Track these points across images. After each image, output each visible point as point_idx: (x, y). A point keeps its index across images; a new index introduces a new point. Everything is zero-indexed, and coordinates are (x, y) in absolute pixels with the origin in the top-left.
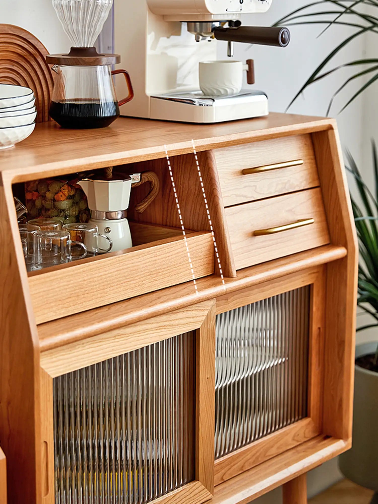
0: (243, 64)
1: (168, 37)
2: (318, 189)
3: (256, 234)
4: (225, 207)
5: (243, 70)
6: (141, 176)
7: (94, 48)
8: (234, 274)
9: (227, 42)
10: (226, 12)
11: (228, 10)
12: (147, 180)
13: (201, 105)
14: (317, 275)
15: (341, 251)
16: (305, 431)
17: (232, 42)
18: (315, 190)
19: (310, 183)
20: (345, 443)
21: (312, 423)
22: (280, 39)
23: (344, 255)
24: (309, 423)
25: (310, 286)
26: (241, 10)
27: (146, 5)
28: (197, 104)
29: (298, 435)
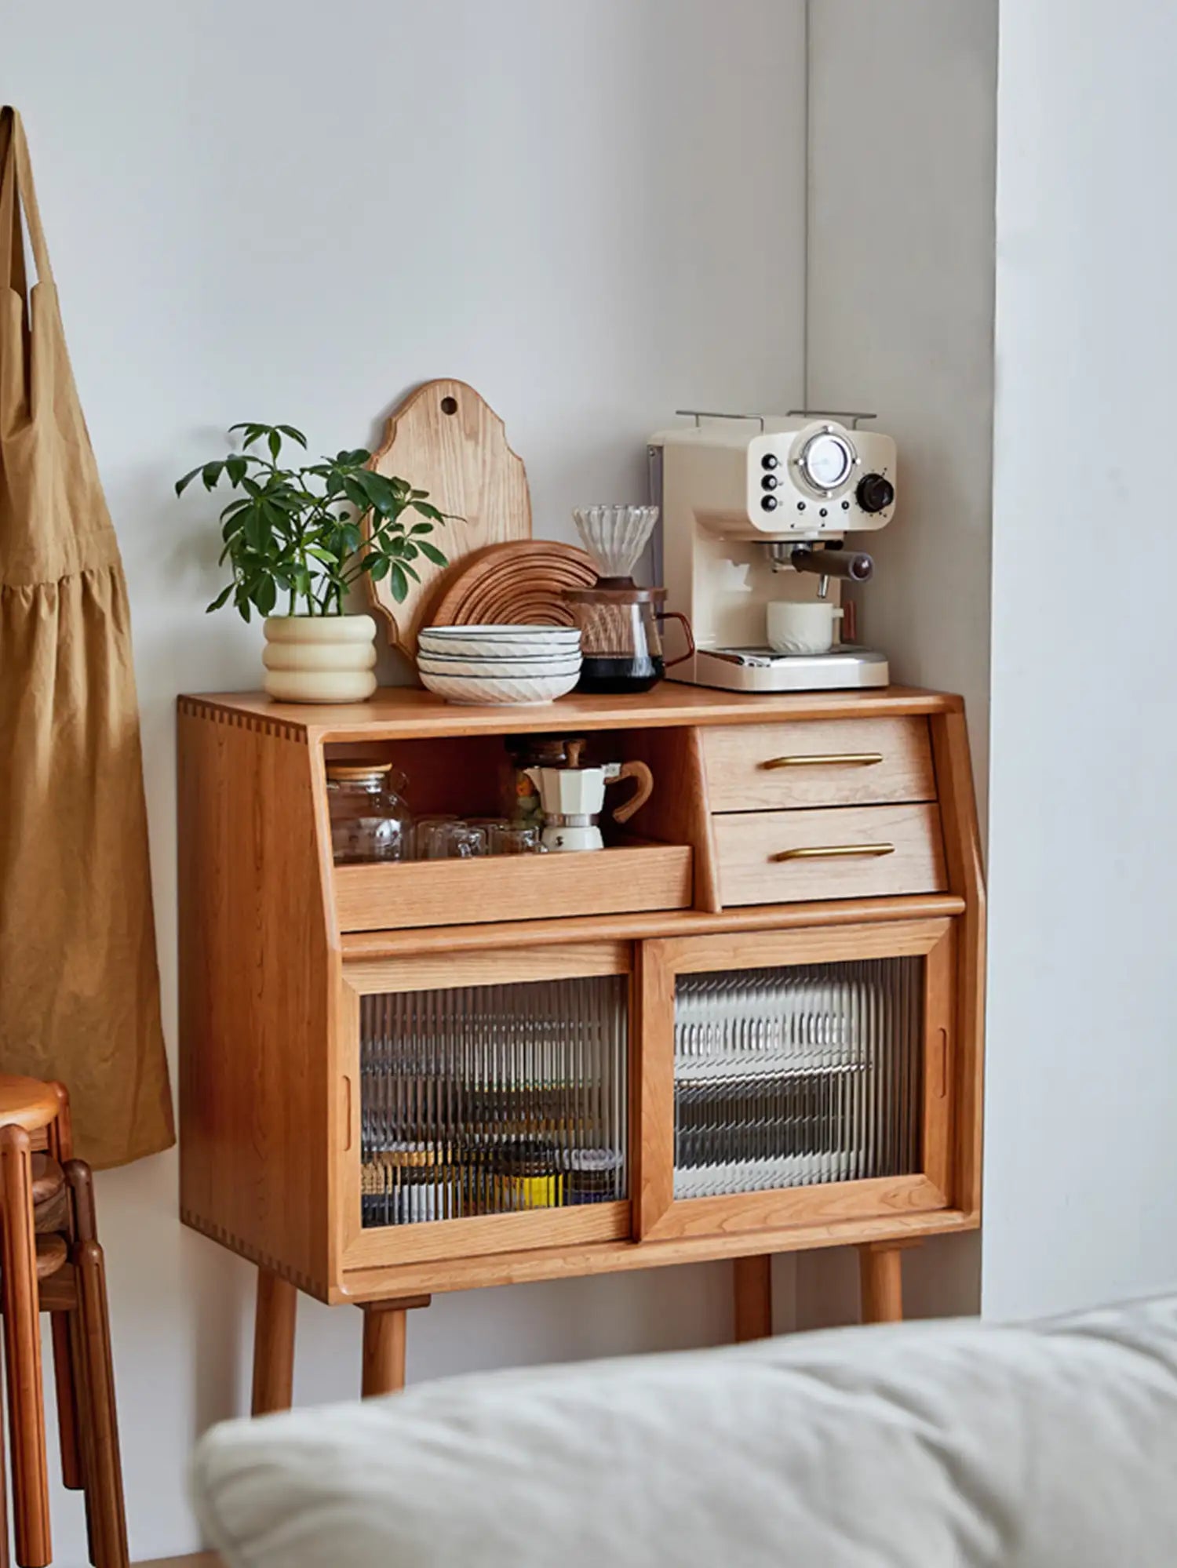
0: (835, 607)
1: (736, 564)
2: (935, 805)
3: (779, 858)
4: (714, 813)
5: (834, 620)
6: (621, 768)
7: (630, 579)
8: (718, 909)
9: (818, 576)
10: (791, 530)
11: (796, 526)
12: (628, 774)
13: (751, 665)
14: (934, 942)
15: (956, 904)
16: (910, 1193)
17: (826, 578)
18: (924, 807)
19: (912, 794)
20: (964, 1217)
21: (929, 1183)
22: (851, 569)
23: (962, 910)
24: (923, 1182)
25: (922, 959)
26: (823, 525)
27: (692, 517)
28: (746, 664)
29: (894, 1196)
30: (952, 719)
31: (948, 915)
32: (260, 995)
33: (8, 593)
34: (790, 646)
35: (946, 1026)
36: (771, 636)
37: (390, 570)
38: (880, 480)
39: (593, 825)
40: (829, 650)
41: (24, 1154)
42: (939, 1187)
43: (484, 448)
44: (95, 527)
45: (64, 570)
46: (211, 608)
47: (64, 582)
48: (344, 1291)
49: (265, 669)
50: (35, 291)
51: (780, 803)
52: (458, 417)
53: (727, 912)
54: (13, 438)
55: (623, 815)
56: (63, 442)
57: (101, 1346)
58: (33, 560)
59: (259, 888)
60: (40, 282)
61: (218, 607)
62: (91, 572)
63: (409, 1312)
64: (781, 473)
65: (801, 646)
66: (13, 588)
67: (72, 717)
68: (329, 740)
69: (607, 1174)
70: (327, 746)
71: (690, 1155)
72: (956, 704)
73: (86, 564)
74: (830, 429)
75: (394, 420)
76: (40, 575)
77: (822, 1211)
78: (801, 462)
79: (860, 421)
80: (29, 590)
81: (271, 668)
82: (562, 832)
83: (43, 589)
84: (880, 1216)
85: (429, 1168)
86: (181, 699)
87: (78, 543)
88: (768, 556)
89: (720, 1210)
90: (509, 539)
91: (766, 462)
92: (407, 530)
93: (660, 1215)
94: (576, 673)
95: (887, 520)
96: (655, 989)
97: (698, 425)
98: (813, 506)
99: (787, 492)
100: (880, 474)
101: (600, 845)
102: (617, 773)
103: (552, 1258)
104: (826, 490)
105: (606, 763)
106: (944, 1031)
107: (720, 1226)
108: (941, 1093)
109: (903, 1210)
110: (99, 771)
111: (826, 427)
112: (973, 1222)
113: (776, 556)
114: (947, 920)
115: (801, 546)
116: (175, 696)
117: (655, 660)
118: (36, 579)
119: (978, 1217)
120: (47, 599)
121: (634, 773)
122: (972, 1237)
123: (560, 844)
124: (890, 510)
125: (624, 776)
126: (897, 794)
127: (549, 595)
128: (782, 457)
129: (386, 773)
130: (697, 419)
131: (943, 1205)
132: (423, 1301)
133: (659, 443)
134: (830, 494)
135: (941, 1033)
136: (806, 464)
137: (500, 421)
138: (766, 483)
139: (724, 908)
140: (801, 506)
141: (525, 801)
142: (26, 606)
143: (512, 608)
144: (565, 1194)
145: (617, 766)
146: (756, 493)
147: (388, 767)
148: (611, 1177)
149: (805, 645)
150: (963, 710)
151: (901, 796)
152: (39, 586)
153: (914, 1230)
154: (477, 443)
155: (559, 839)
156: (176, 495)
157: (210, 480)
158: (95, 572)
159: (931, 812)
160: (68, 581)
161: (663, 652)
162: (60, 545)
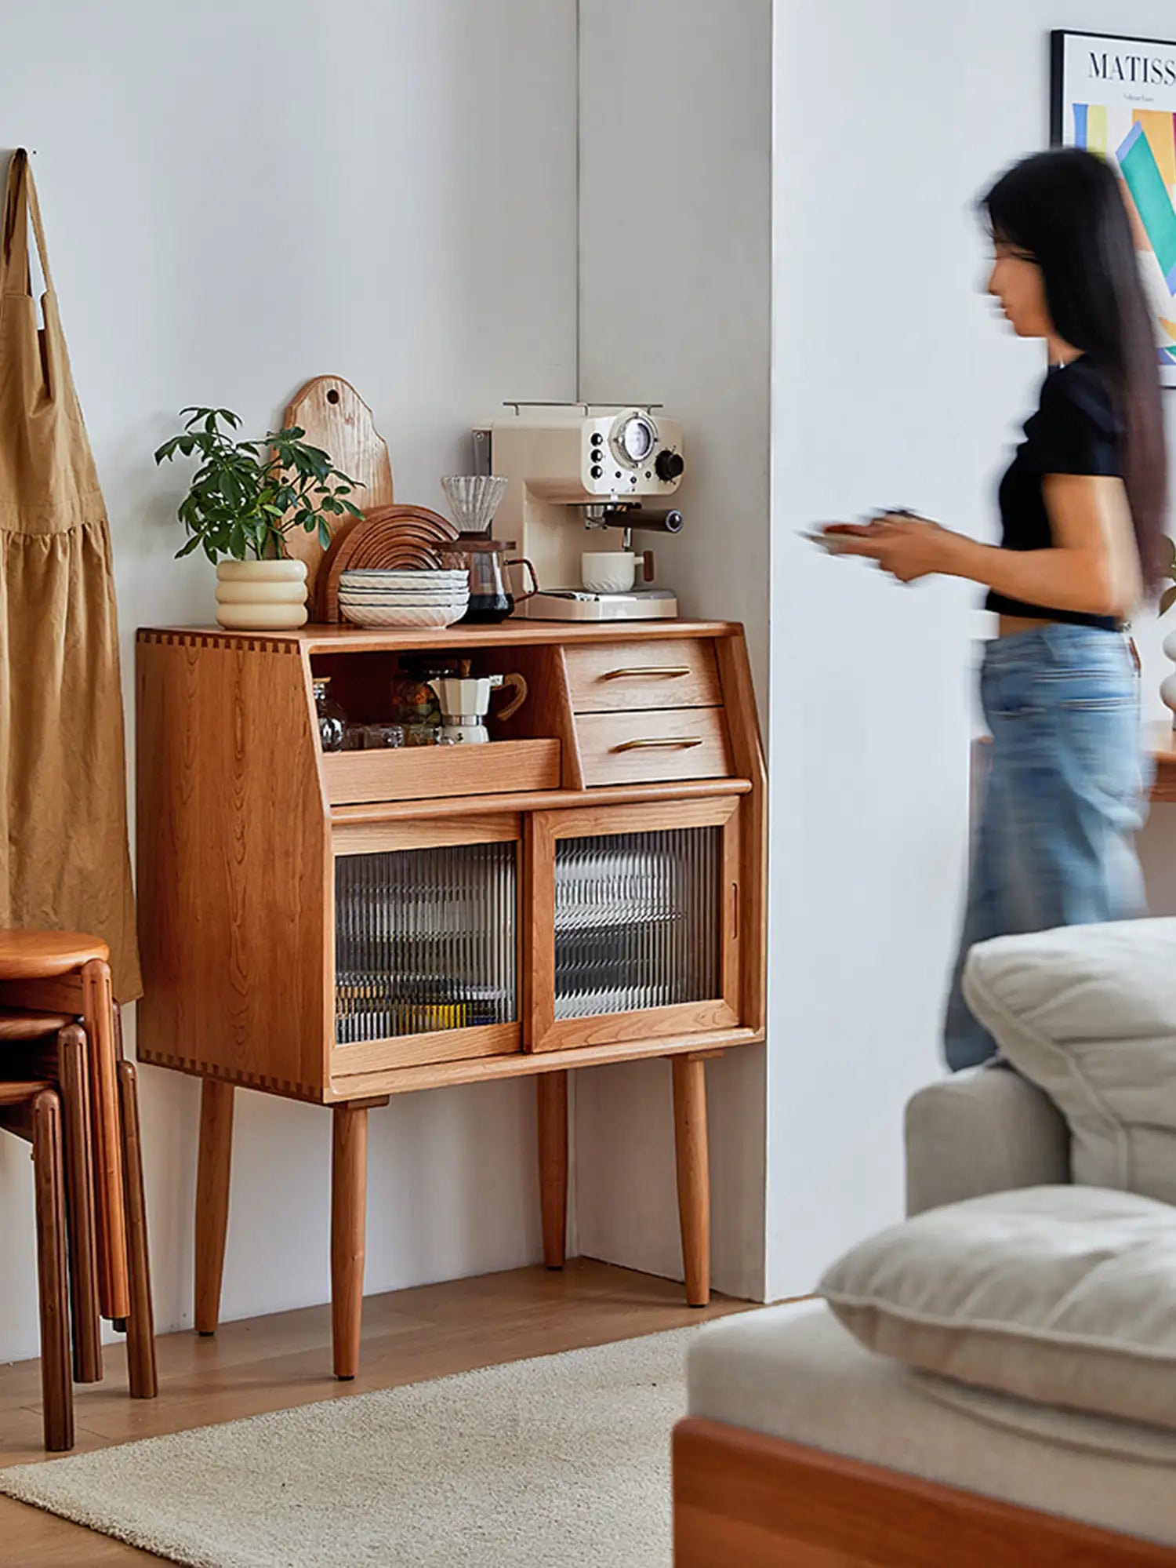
0: (636, 556)
2: (720, 708)
3: (619, 749)
4: (577, 713)
5: (636, 565)
6: (504, 679)
8: (584, 787)
9: (623, 529)
10: (606, 494)
11: (609, 491)
12: (509, 683)
13: (582, 599)
14: (729, 815)
15: (744, 785)
16: (715, 1014)
17: (629, 530)
18: (715, 709)
19: (708, 700)
20: (754, 1032)
21: (727, 1006)
22: (668, 524)
23: (749, 790)
24: (722, 1006)
25: (719, 829)
26: (633, 490)
27: (524, 486)
28: (578, 599)
29: (703, 1017)
30: (735, 640)
31: (737, 794)
33: (28, 540)
34: (605, 587)
35: (736, 882)
36: (585, 579)
37: (317, 527)
38: (671, 456)
40: (632, 588)
41: (107, 981)
42: (733, 1009)
43: (359, 430)
44: (91, 490)
45: (72, 523)
46: (179, 555)
47: (72, 532)
48: (335, 1092)
49: (217, 603)
50: (45, 298)
51: (618, 706)
52: (340, 405)
53: (590, 790)
54: (37, 415)
55: (504, 715)
56: (67, 419)
57: (135, 1146)
58: (52, 514)
60: (48, 291)
61: (187, 553)
62: (89, 525)
63: (369, 1110)
64: (604, 448)
65: (613, 586)
66: (34, 537)
67: (77, 641)
68: (314, 652)
69: (489, 1004)
70: (312, 657)
71: (566, 985)
72: (736, 629)
73: (86, 519)
74: (640, 415)
75: (294, 408)
76: (57, 526)
77: (655, 1029)
78: (620, 440)
79: (652, 409)
80: (48, 539)
81: (221, 602)
82: (460, 730)
83: (58, 537)
84: (694, 1032)
86: (140, 630)
87: (80, 499)
88: (582, 516)
89: (586, 1027)
90: (378, 505)
91: (595, 440)
92: (333, 492)
93: (545, 1032)
94: (464, 605)
95: (675, 487)
96: (542, 852)
97: (517, 414)
98: (627, 475)
99: (609, 463)
100: (671, 450)
101: (487, 739)
102: (500, 683)
103: (476, 1065)
104: (636, 462)
105: (493, 674)
106: (735, 885)
107: (586, 1041)
108: (733, 935)
109: (709, 1028)
110: (98, 686)
111: (637, 414)
112: (760, 1036)
113: (589, 515)
114: (737, 797)
115: (609, 508)
116: (135, 629)
117: (509, 597)
118: (53, 529)
119: (763, 1032)
120: (62, 545)
121: (515, 683)
122: (758, 1048)
123: (461, 739)
124: (678, 479)
125: (507, 684)
126: (696, 700)
127: (411, 548)
128: (605, 436)
129: (326, 684)
130: (517, 408)
131: (736, 1024)
132: (382, 1100)
133: (488, 429)
134: (640, 465)
135: (733, 888)
136: (624, 442)
137: (370, 410)
138: (595, 456)
139: (588, 787)
140: (618, 475)
141: (423, 708)
142: (46, 551)
143: (386, 559)
144: (467, 1019)
145: (501, 677)
146: (588, 464)
147: (327, 680)
148: (493, 1006)
149: (616, 584)
151: (699, 702)
152: (55, 536)
153: (721, 1042)
154: (353, 424)
155: (460, 734)
156: (156, 463)
157: (187, 451)
158: (92, 524)
159: (719, 713)
160: (75, 531)
161: (513, 591)
162: (69, 502)
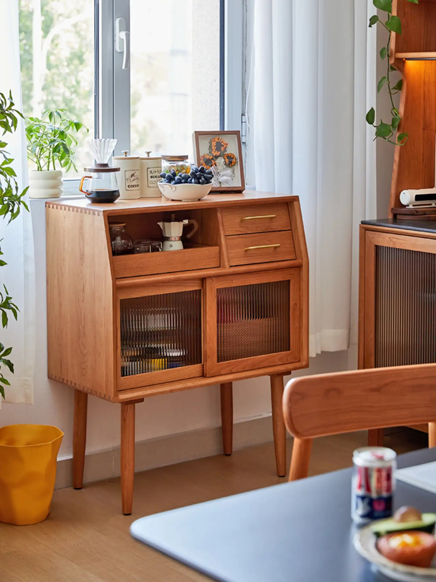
32: (83, 301)
39: (179, 240)
59: (82, 265)
85: (138, 356)
150: (299, 200)
